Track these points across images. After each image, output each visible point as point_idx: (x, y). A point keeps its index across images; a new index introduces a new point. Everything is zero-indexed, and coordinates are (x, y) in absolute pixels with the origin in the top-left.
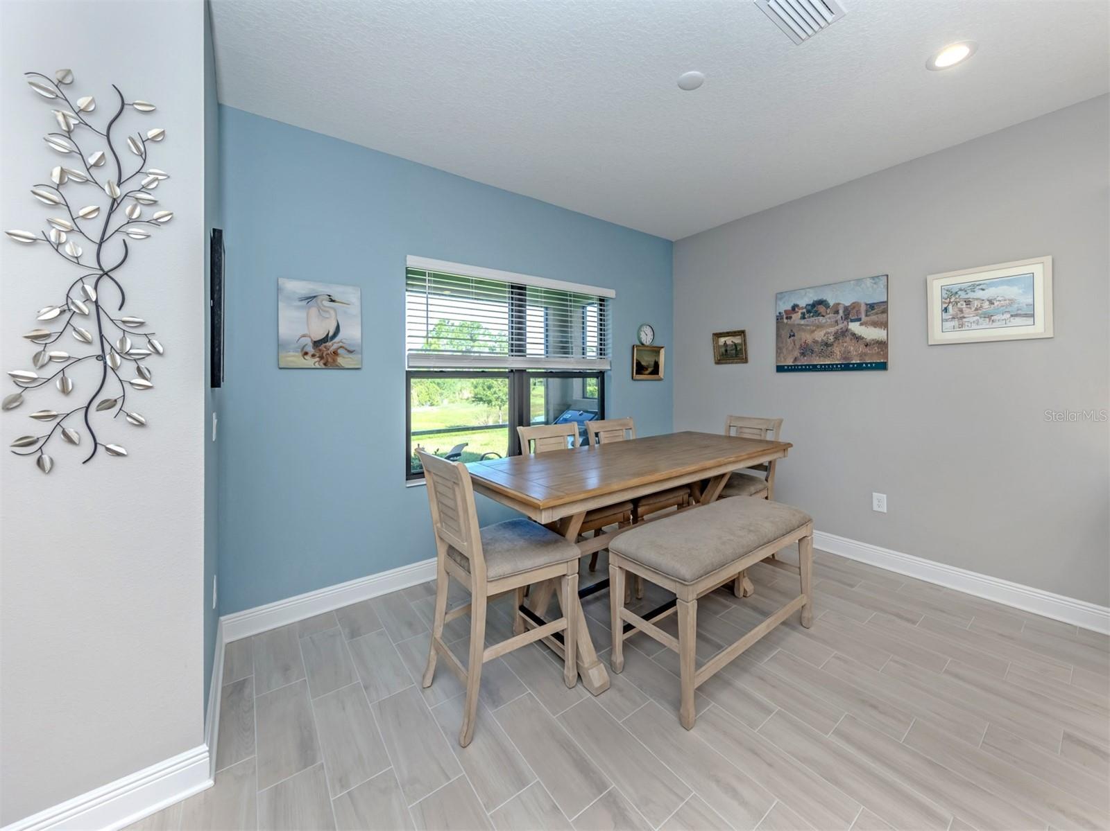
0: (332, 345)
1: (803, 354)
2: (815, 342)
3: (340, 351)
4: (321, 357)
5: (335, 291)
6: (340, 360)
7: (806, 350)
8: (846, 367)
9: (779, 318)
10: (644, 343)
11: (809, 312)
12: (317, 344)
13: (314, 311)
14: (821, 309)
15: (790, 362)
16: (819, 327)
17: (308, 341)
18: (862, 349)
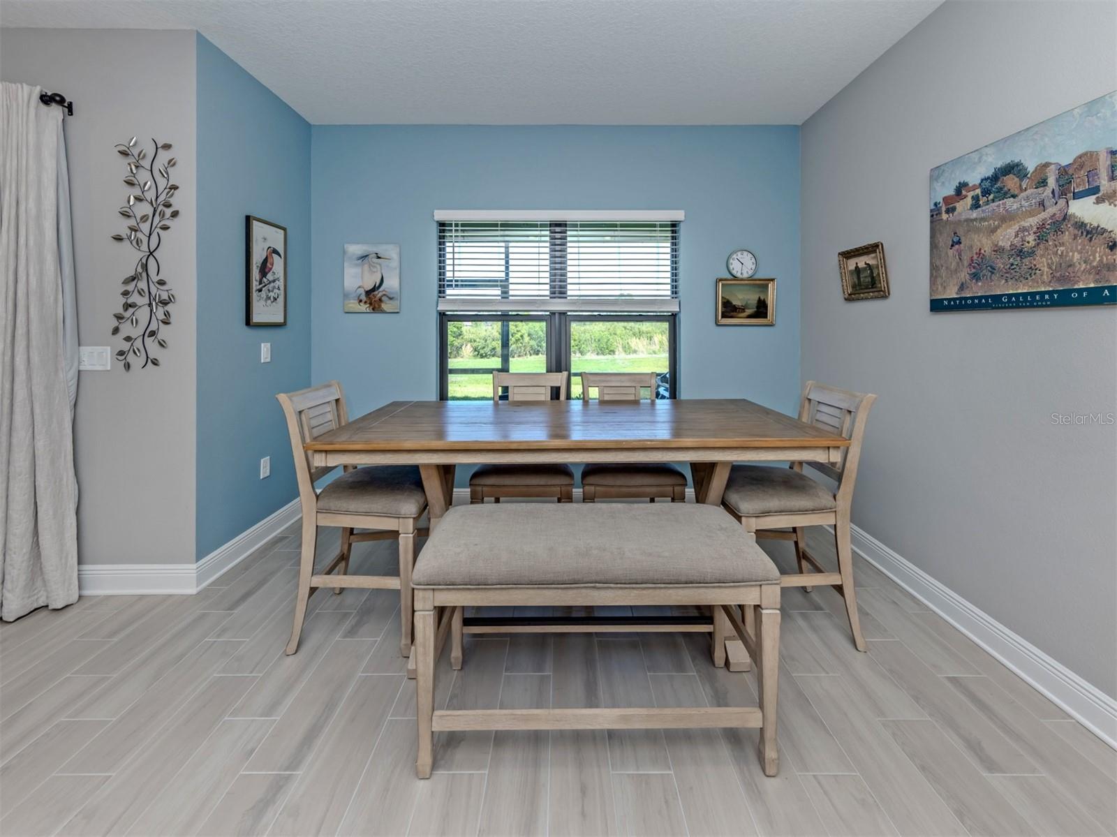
0: (379, 294)
1: (975, 276)
2: (998, 250)
3: (383, 298)
4: (371, 304)
5: (381, 249)
6: (384, 306)
7: (980, 268)
8: (1064, 299)
9: (935, 213)
10: (739, 275)
11: (986, 192)
12: (368, 293)
13: (366, 267)
14: (1010, 182)
15: (952, 293)
16: (1007, 218)
17: (362, 291)
18: (1099, 254)
